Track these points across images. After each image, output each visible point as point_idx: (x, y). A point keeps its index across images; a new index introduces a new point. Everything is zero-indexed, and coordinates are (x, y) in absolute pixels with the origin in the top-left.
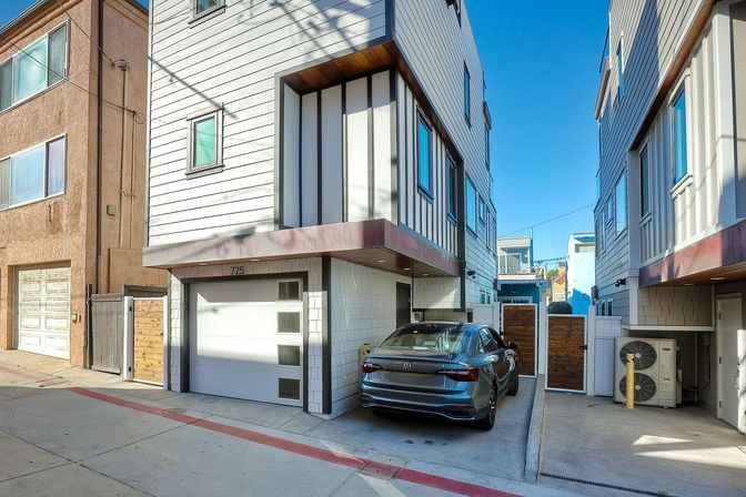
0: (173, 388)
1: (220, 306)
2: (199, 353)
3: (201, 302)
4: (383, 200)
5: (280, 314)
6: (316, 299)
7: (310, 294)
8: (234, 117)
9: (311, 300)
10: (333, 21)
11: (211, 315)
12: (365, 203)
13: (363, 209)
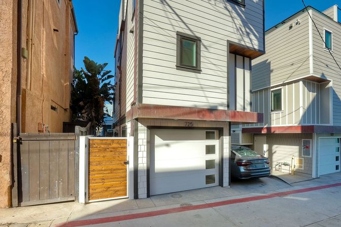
0: (140, 196)
1: (172, 143)
2: (156, 171)
3: (158, 140)
4: (247, 104)
5: (206, 146)
6: (226, 139)
7: (224, 137)
8: (206, 48)
9: (224, 140)
10: (248, 34)
11: (165, 148)
12: (242, 104)
13: (241, 106)
